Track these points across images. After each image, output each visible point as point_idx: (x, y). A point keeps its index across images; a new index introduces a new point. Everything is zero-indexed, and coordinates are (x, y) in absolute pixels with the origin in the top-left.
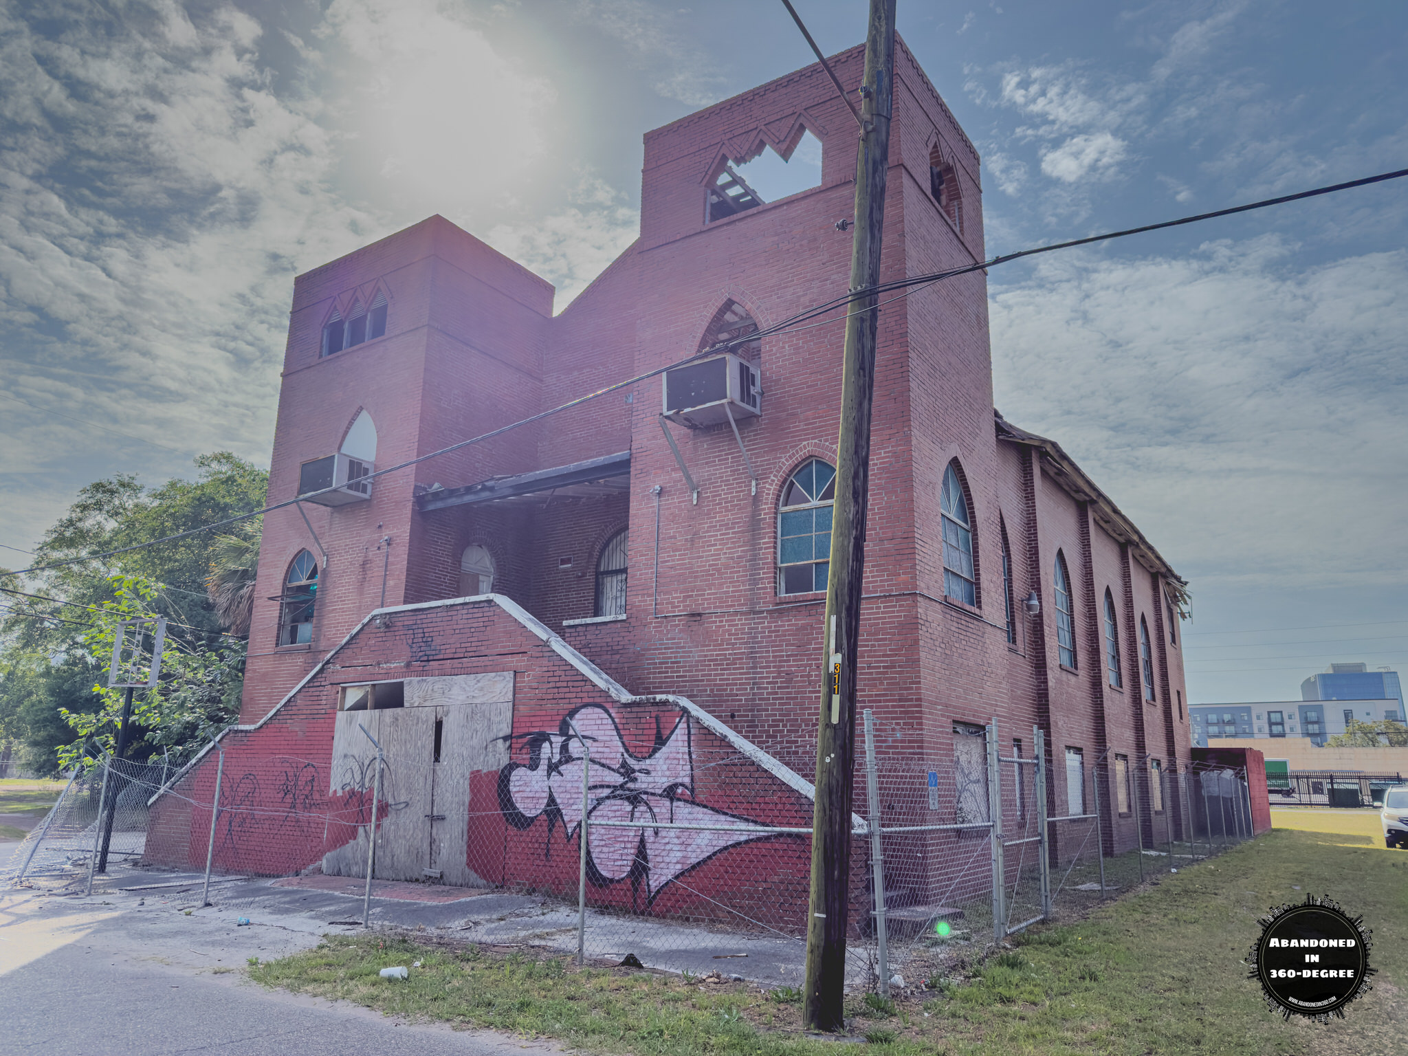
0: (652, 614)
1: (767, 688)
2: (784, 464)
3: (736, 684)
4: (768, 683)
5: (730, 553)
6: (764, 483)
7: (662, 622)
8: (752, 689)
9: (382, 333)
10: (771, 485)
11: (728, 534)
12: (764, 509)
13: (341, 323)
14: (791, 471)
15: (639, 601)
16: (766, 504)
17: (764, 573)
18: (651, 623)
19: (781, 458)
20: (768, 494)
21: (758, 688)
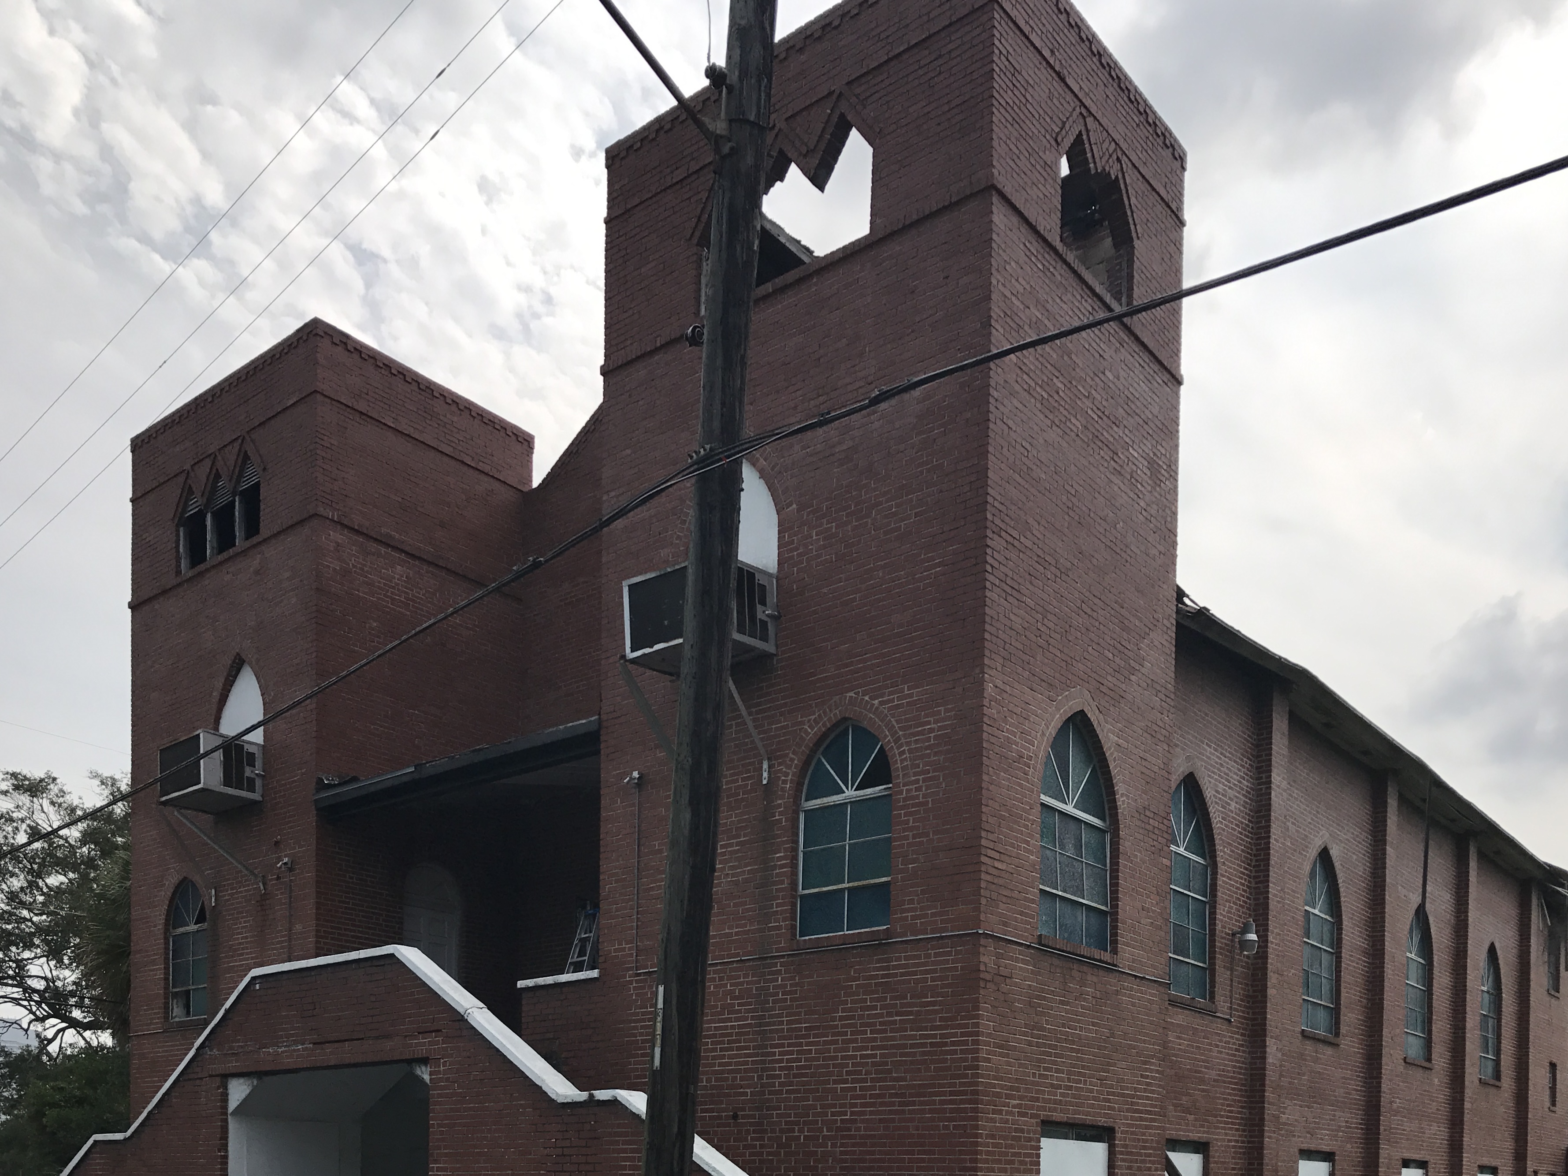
0: (631, 969)
1: (779, 1076)
2: (807, 733)
3: (738, 1071)
4: (781, 1069)
5: (733, 875)
6: (780, 764)
7: (645, 981)
8: (760, 1078)
9: (257, 532)
10: (789, 767)
11: (731, 845)
12: (779, 806)
13: (200, 516)
14: (818, 744)
15: (616, 951)
16: (783, 797)
17: (778, 905)
18: (631, 982)
19: (803, 723)
20: (785, 782)
21: (768, 1077)
